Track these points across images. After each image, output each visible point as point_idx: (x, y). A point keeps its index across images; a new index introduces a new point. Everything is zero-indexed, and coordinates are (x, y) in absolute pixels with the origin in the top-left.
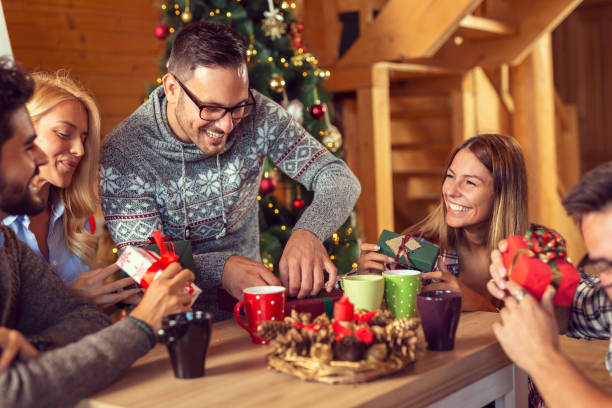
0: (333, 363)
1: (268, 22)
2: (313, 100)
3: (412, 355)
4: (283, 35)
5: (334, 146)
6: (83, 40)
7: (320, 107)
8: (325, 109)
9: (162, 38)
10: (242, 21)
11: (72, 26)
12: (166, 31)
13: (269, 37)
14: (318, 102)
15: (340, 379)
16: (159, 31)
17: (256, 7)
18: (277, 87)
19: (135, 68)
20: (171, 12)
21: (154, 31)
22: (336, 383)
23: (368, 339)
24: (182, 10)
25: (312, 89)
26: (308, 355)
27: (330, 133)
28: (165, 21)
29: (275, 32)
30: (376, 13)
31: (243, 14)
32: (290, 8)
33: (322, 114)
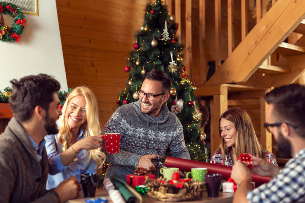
0: (166, 194)
1: (171, 66)
2: (189, 99)
3: (195, 193)
4: (177, 71)
5: (198, 119)
6: (97, 71)
7: (192, 102)
8: (194, 103)
9: (127, 71)
10: (160, 65)
11: (92, 65)
12: (129, 69)
13: (171, 72)
14: (191, 100)
15: (168, 199)
16: (126, 69)
17: (166, 60)
18: (173, 93)
19: (118, 83)
20: (131, 61)
21: (124, 69)
22: (166, 201)
23: (181, 186)
24: (136, 61)
25: (189, 94)
26: (158, 190)
27: (196, 113)
28: (129, 65)
29: (174, 70)
30: (223, 62)
31: (160, 62)
32: (181, 60)
33: (193, 105)
